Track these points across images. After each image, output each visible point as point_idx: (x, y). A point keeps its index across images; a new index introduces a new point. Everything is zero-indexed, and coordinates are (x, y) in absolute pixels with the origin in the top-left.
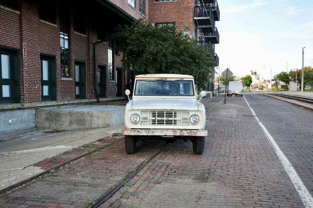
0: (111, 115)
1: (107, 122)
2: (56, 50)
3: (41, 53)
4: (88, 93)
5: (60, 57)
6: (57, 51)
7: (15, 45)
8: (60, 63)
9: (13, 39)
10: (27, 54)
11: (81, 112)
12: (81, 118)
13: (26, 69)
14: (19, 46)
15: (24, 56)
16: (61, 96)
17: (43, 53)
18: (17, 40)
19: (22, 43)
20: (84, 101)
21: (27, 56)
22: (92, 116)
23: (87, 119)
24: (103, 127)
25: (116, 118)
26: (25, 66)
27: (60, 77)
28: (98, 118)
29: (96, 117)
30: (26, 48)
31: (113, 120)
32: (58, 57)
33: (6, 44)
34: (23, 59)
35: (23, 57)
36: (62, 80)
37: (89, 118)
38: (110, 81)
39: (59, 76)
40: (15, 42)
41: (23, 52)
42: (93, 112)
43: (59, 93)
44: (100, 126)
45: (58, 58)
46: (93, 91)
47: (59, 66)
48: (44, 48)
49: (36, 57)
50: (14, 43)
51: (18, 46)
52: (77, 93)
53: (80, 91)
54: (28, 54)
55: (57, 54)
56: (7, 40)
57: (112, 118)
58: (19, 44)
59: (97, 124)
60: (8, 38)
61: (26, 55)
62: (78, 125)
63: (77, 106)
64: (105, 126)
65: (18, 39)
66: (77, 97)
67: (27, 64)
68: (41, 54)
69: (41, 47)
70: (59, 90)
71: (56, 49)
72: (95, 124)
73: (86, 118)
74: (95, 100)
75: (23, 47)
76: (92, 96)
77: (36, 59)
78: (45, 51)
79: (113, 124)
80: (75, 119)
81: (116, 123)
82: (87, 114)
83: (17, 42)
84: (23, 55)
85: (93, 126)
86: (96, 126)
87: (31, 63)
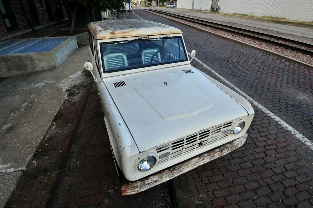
0: (54, 57)
1: (53, 64)
4: (21, 24)
11: (17, 57)
12: (20, 63)
20: (19, 34)
22: (32, 59)
23: (27, 63)
24: (49, 69)
25: (60, 57)
28: (40, 61)
29: (38, 60)
31: (58, 60)
37: (30, 62)
38: (40, 9)
42: (32, 55)
44: (45, 69)
46: (26, 21)
52: (8, 25)
53: (11, 22)
57: (56, 59)
59: (41, 67)
62: (18, 70)
63: (12, 40)
64: (51, 68)
66: (9, 30)
72: (38, 67)
73: (25, 63)
74: (31, 30)
76: (26, 26)
79: (59, 64)
80: (13, 65)
81: (62, 61)
82: (25, 58)
85: (37, 69)
86: (41, 69)
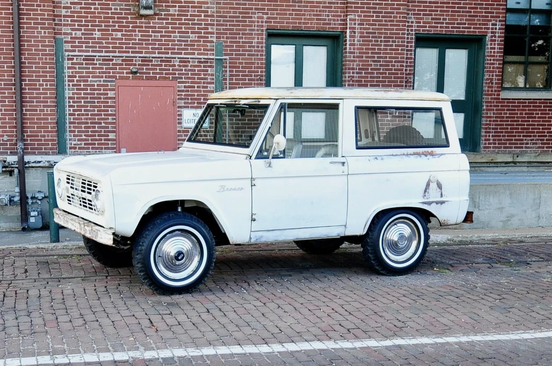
2: (485, 21)
3: (421, 32)
5: (499, 37)
6: (491, 21)
7: (330, 24)
8: (498, 52)
9: (320, 11)
10: (359, 41)
13: (353, 77)
14: (340, 24)
15: (348, 46)
16: (494, 140)
17: (426, 32)
18: (337, 12)
19: (347, 16)
21: (360, 45)
26: (353, 69)
27: (495, 91)
30: (357, 26)
32: (492, 37)
33: (300, 23)
34: (346, 52)
35: (346, 48)
36: (502, 99)
39: (489, 87)
40: (328, 16)
41: (348, 36)
43: (486, 132)
45: (495, 41)
47: (494, 60)
48: (432, 19)
49: (391, 45)
50: (325, 20)
51: (335, 26)
54: (363, 41)
55: (488, 29)
56: (304, 15)
58: (342, 20)
60: (305, 11)
61: (356, 42)
65: (338, 7)
67: (358, 65)
68: (419, 35)
69: (421, 19)
70: (487, 124)
71: (488, 17)
75: (348, 26)
77: (391, 50)
78: (437, 27)
83: (334, 16)
84: (346, 44)
87: (374, 61)
